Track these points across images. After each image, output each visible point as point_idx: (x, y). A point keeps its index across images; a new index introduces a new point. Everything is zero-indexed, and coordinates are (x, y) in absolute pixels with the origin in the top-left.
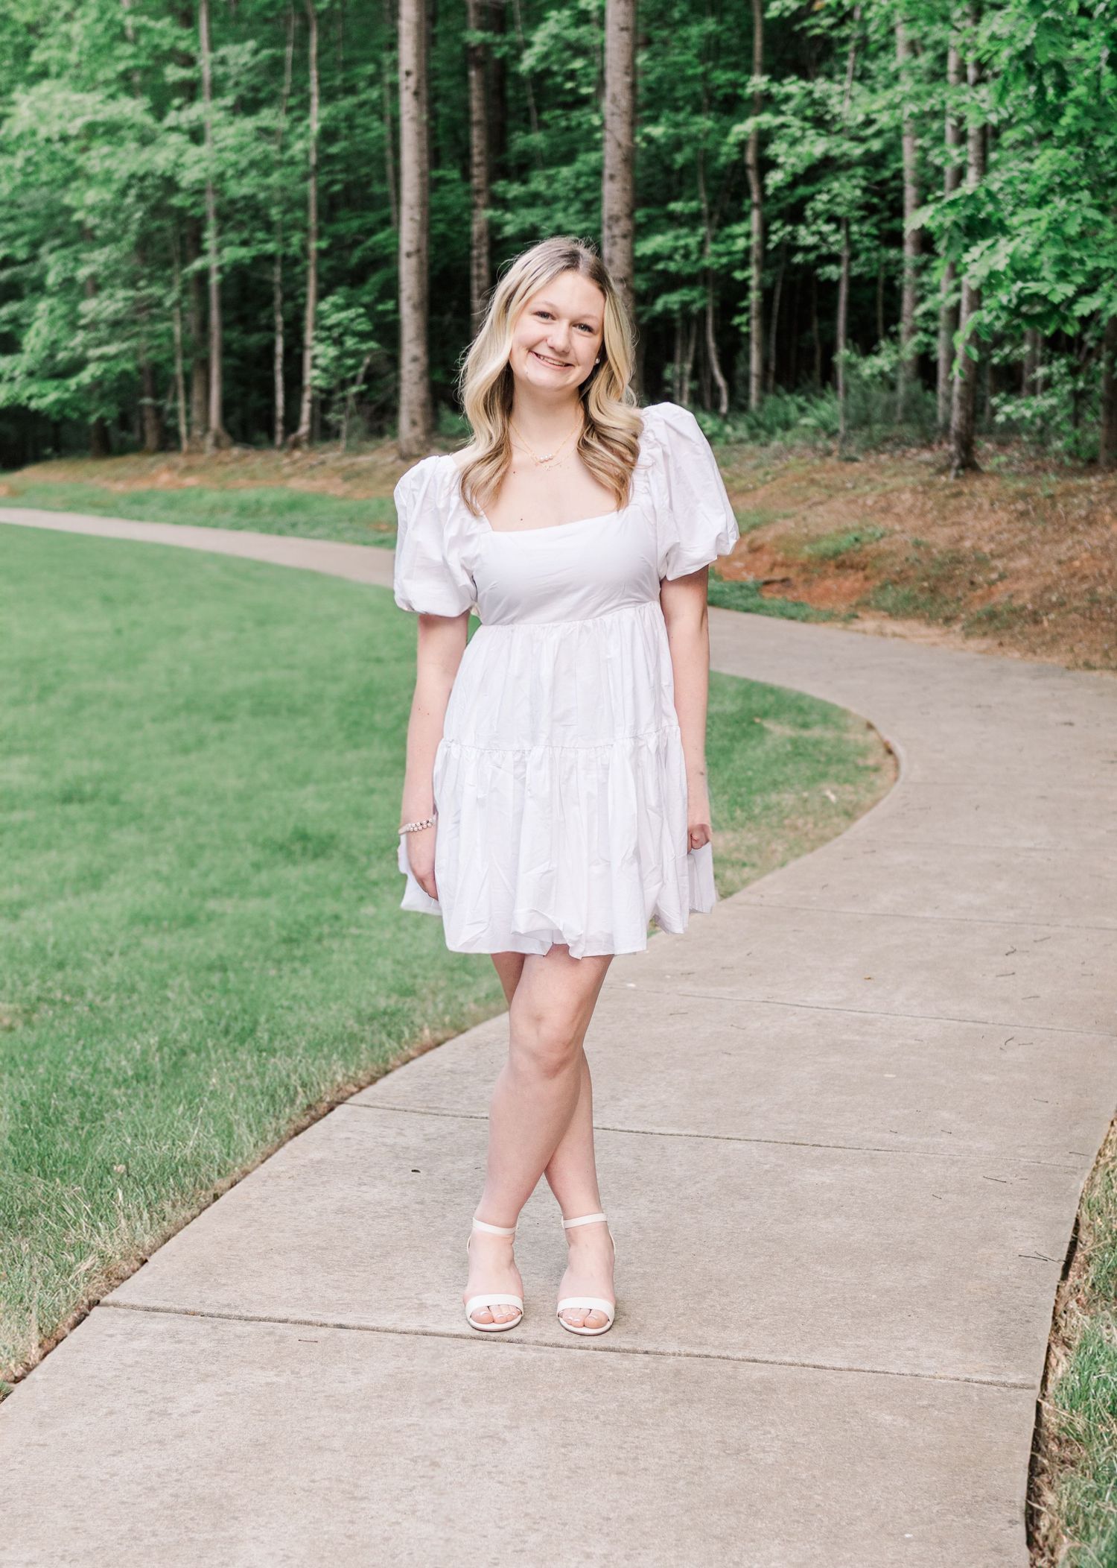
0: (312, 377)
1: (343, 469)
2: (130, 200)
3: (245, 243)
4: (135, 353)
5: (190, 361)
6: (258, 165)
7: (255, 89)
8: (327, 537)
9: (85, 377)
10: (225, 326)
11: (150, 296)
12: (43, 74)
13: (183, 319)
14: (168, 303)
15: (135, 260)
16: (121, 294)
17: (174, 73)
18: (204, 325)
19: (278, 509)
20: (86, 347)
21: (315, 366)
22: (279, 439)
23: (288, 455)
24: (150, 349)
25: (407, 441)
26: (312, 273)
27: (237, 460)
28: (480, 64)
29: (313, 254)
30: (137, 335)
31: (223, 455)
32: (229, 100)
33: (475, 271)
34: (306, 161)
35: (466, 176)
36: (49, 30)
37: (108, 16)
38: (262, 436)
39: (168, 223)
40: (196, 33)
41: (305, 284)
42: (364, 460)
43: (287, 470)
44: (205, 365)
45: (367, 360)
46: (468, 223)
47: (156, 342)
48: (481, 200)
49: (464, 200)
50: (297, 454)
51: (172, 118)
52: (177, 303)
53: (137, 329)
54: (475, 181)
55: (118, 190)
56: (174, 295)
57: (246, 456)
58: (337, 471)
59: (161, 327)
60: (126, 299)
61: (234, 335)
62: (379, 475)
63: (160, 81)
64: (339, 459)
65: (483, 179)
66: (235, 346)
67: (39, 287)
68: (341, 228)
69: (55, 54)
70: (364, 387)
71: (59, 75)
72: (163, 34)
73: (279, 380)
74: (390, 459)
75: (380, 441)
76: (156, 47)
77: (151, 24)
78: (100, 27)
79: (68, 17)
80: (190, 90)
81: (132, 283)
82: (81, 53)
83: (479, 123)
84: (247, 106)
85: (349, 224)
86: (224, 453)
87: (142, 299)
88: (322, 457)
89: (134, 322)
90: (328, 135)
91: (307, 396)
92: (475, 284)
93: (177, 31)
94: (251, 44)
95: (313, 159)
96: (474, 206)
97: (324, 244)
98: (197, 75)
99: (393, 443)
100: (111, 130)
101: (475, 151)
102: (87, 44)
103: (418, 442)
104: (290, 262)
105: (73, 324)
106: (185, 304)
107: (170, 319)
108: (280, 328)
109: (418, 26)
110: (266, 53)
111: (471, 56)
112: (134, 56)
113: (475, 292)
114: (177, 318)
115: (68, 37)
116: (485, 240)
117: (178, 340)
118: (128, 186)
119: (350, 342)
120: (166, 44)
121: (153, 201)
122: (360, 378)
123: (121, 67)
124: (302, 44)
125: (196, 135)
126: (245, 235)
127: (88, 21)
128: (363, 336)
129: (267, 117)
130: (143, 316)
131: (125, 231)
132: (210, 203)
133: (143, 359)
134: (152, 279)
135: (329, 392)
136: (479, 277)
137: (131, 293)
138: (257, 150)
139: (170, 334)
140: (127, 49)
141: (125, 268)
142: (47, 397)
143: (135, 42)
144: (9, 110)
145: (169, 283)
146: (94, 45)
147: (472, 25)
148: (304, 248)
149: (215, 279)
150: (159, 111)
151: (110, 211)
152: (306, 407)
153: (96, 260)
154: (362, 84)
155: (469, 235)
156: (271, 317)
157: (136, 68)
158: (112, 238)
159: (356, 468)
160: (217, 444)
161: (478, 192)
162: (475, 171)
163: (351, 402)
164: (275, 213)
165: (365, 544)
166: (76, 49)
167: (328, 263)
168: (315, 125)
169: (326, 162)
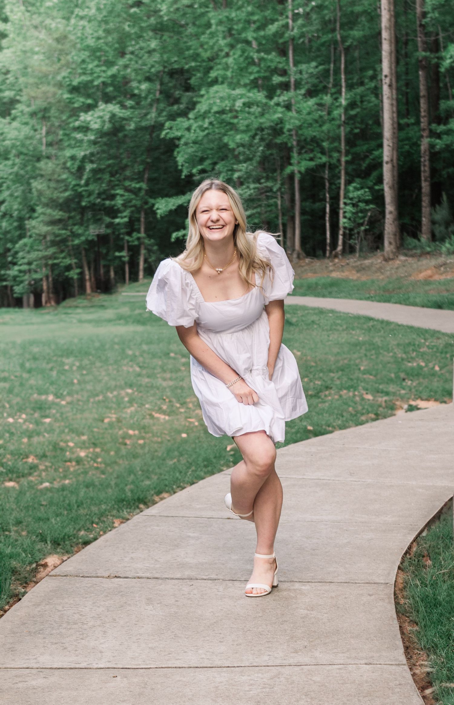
0: (343, 221)
1: (357, 266)
2: (256, 141)
3: (311, 159)
5: (286, 218)
6: (320, 122)
7: (314, 85)
8: (345, 297)
10: (302, 200)
11: (267, 187)
12: (215, 82)
13: (282, 197)
14: (275, 189)
15: (259, 170)
16: (252, 186)
17: (277, 79)
18: (293, 200)
19: (325, 286)
21: (345, 217)
22: (328, 254)
23: (332, 261)
24: (266, 212)
25: (388, 252)
26: (343, 172)
27: (308, 264)
28: (424, 68)
29: (343, 163)
30: (260, 206)
31: (302, 263)
32: (303, 91)
33: (422, 169)
34: (340, 120)
35: (418, 123)
36: (217, 61)
37: (246, 54)
38: (320, 252)
39: (274, 151)
40: (288, 59)
41: (339, 178)
42: (367, 262)
43: (331, 268)
44: (293, 218)
45: (369, 214)
46: (419, 146)
47: (269, 209)
48: (425, 134)
49: (418, 134)
50: (336, 260)
51: (276, 100)
52: (280, 189)
53: (260, 203)
54: (422, 125)
55: (251, 136)
56: (278, 186)
57: (312, 262)
58: (353, 267)
59: (272, 201)
60: (254, 188)
61: (307, 204)
62: (374, 269)
63: (270, 83)
64: (355, 262)
65: (426, 124)
66: (307, 209)
68: (357, 149)
69: (221, 72)
70: (367, 227)
71: (222, 83)
72: (271, 61)
73: (328, 225)
74: (379, 261)
75: (375, 253)
76: (269, 67)
77: (266, 56)
78: (242, 59)
79: (227, 55)
80: (285, 86)
81: (257, 180)
82: (232, 72)
83: (424, 96)
84: (310, 94)
85: (362, 148)
86: (301, 261)
87: (263, 188)
88: (347, 261)
89: (259, 200)
90: (352, 105)
91: (341, 232)
92: (422, 174)
93: (278, 59)
94: (314, 64)
95: (343, 118)
96: (422, 136)
97: (349, 158)
98: (287, 80)
99: (382, 253)
101: (422, 110)
102: (236, 67)
103: (392, 252)
104: (332, 167)
106: (283, 190)
107: (276, 198)
108: (328, 200)
109: (391, 53)
110: (321, 67)
111: (421, 64)
112: (258, 72)
113: (423, 178)
114: (279, 198)
115: (226, 64)
116: (427, 153)
117: (279, 207)
118: (256, 134)
119: (362, 205)
120: (273, 65)
121: (267, 141)
122: (366, 223)
123: (252, 77)
124: (337, 61)
125: (288, 107)
126: (311, 155)
127: (236, 56)
128: (367, 202)
129: (322, 98)
130: (263, 197)
131: (254, 156)
132: (295, 141)
133: (263, 217)
134: (267, 178)
135: (351, 230)
136: (425, 171)
137: (257, 185)
138: (317, 114)
139: (276, 205)
140: (255, 69)
141: (254, 173)
143: (259, 65)
144: (199, 99)
145: (275, 180)
146: (239, 67)
147: (420, 49)
148: (339, 161)
149: (297, 177)
150: (270, 97)
151: (247, 146)
152: (341, 237)
153: (242, 169)
154: (366, 81)
155: (420, 151)
156: (325, 195)
157: (260, 77)
158: (248, 159)
159: (363, 266)
160: (298, 257)
161: (424, 130)
162: (422, 120)
163: (362, 234)
164: (325, 144)
165: (361, 299)
166: (231, 70)
167: (350, 168)
168: (343, 102)
169: (350, 119)
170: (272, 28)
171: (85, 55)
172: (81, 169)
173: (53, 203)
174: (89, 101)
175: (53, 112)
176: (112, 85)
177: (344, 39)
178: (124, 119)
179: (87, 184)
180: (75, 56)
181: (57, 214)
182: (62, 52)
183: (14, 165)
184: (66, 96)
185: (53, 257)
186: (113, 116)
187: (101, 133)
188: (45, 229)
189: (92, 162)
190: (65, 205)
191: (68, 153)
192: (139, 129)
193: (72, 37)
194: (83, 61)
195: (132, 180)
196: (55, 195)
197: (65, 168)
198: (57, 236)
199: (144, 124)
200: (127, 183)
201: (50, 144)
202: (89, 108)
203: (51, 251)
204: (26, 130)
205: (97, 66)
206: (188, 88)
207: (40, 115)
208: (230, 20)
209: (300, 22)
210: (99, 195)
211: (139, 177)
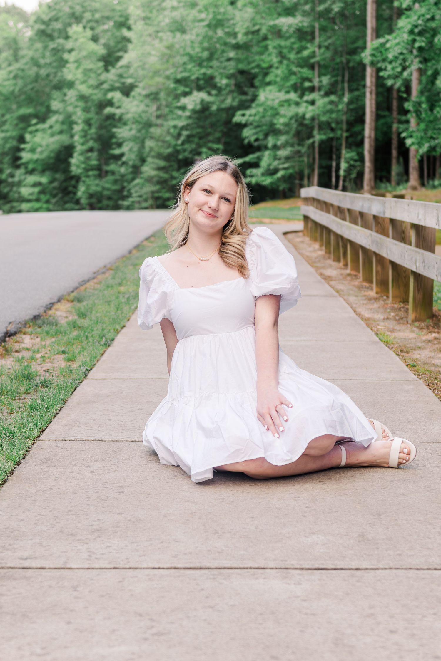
0: (342, 173)
2: (293, 121)
3: (325, 134)
4: (293, 167)
5: (309, 169)
6: (331, 111)
7: (330, 89)
9: (280, 174)
11: (298, 150)
12: (269, 84)
13: (307, 157)
14: (303, 152)
15: (294, 139)
16: (289, 149)
17: (307, 84)
18: (314, 159)
20: (279, 164)
21: (343, 169)
24: (298, 166)
26: (344, 143)
29: (344, 137)
30: (294, 161)
32: (322, 93)
34: (343, 110)
35: (391, 114)
36: (271, 70)
37: (289, 68)
39: (304, 128)
40: (314, 73)
41: (342, 145)
44: (313, 170)
47: (300, 164)
48: (395, 121)
51: (306, 98)
52: (306, 152)
54: (394, 116)
55: (290, 119)
56: (305, 150)
59: (301, 159)
60: (291, 151)
61: (323, 161)
63: (303, 87)
65: (396, 115)
66: (322, 165)
67: (266, 148)
68: (352, 130)
69: (273, 78)
71: (274, 84)
72: (305, 73)
73: (334, 174)
76: (303, 77)
77: (301, 70)
78: (286, 71)
79: (277, 68)
80: (312, 89)
81: (292, 145)
82: (280, 79)
84: (327, 94)
87: (296, 151)
89: (293, 158)
90: (350, 102)
91: (341, 178)
93: (309, 72)
94: (329, 77)
95: (345, 110)
96: (393, 122)
97: (348, 134)
98: (314, 85)
100: (288, 102)
101: (394, 107)
102: (282, 76)
104: (338, 139)
105: (275, 158)
106: (308, 152)
107: (304, 157)
108: (334, 159)
110: (333, 79)
112: (296, 79)
115: (277, 73)
117: (306, 163)
118: (292, 118)
119: (352, 162)
120: (305, 76)
121: (299, 122)
123: (292, 82)
124: (343, 76)
125: (313, 103)
126: (325, 132)
127: (283, 69)
128: (356, 161)
129: (333, 98)
130: (296, 156)
131: (291, 130)
132: (316, 123)
133: (296, 169)
134: (299, 145)
135: (347, 177)
137: (292, 149)
138: (329, 107)
139: (304, 161)
140: (294, 77)
141: (291, 141)
142: (267, 181)
143: (296, 75)
145: (303, 146)
146: (284, 76)
148: (341, 135)
149: (316, 145)
150: (301, 96)
151: (286, 125)
152: (341, 181)
153: (282, 139)
156: (332, 156)
157: (297, 83)
158: (287, 133)
161: (394, 118)
162: (394, 113)
163: (352, 180)
164: (333, 125)
166: (279, 77)
167: (348, 140)
168: (346, 99)
169: (350, 110)
170: (306, 53)
171: (186, 59)
172: (179, 135)
173: (159, 156)
174: (187, 90)
175: (162, 95)
176: (203, 79)
177: (348, 61)
178: (209, 103)
179: (183, 144)
180: (179, 60)
181: (162, 163)
182: (171, 56)
183: (131, 129)
184: (172, 85)
185: (158, 191)
186: (202, 101)
187: (194, 111)
188: (153, 173)
189: (187, 130)
190: (167, 158)
191: (172, 123)
192: (220, 110)
193: (177, 46)
194: (185, 63)
195: (213, 142)
196: (162, 150)
197: (168, 132)
198: (161, 177)
199: (223, 106)
200: (210, 145)
201: (158, 117)
202: (186, 94)
203: (157, 187)
204: (142, 107)
205: (194, 67)
206: (252, 86)
207: (152, 97)
208: (280, 46)
209: (323, 50)
210: (191, 152)
211: (218, 141)
